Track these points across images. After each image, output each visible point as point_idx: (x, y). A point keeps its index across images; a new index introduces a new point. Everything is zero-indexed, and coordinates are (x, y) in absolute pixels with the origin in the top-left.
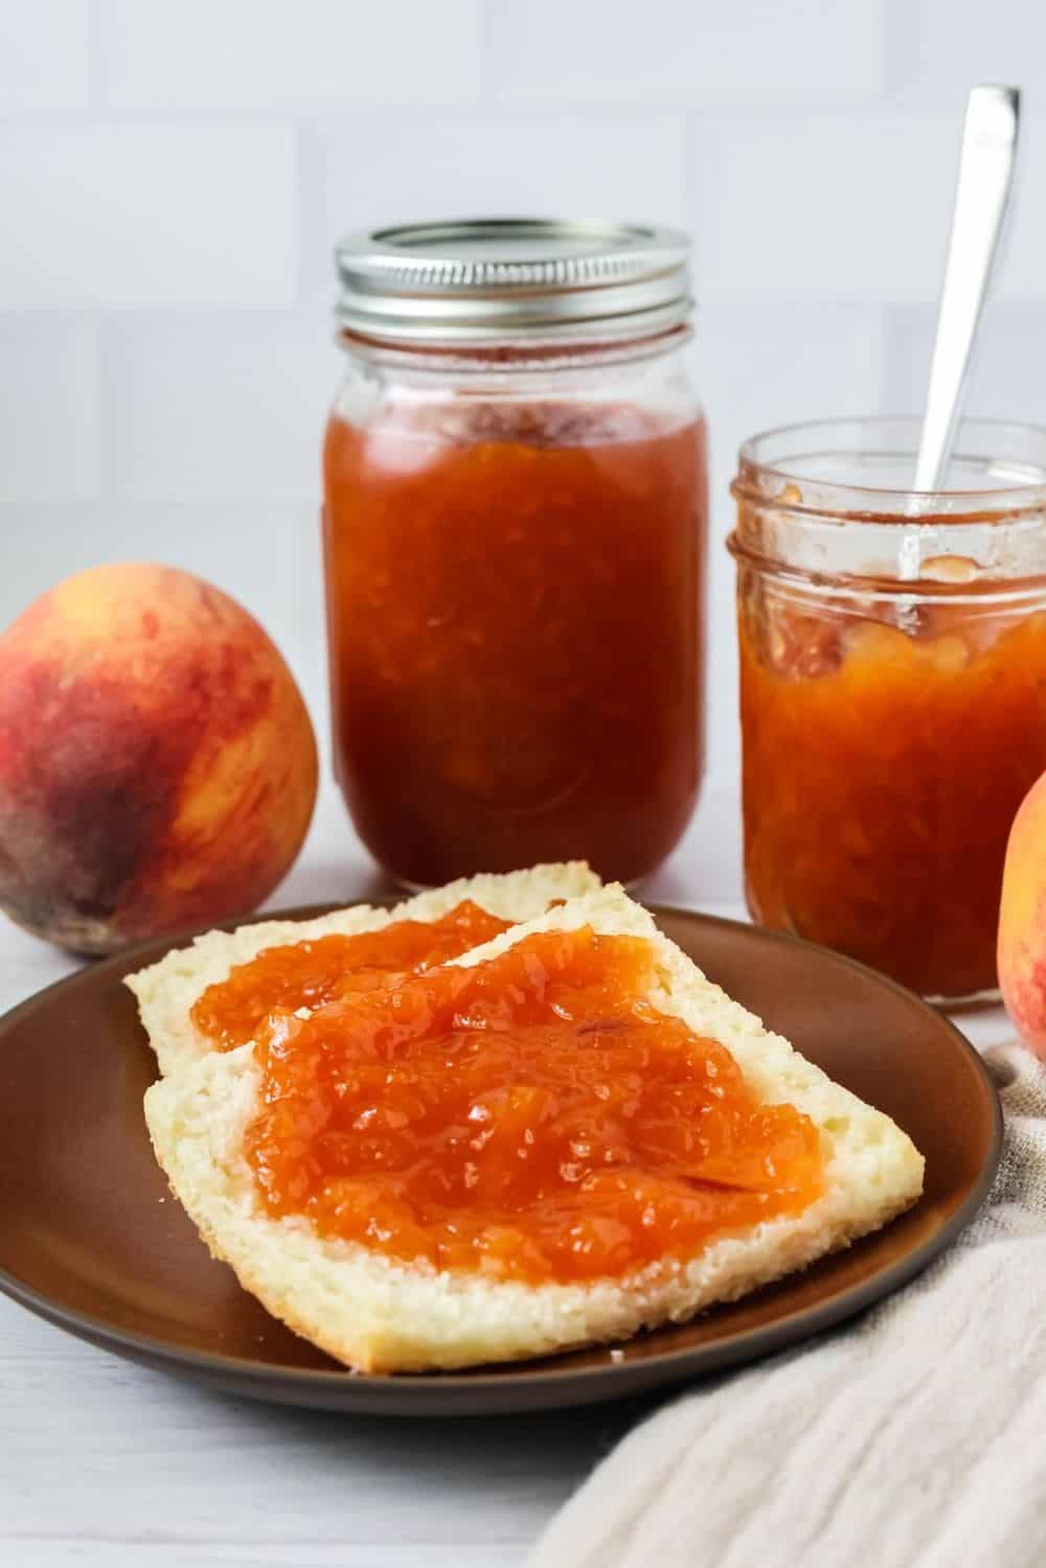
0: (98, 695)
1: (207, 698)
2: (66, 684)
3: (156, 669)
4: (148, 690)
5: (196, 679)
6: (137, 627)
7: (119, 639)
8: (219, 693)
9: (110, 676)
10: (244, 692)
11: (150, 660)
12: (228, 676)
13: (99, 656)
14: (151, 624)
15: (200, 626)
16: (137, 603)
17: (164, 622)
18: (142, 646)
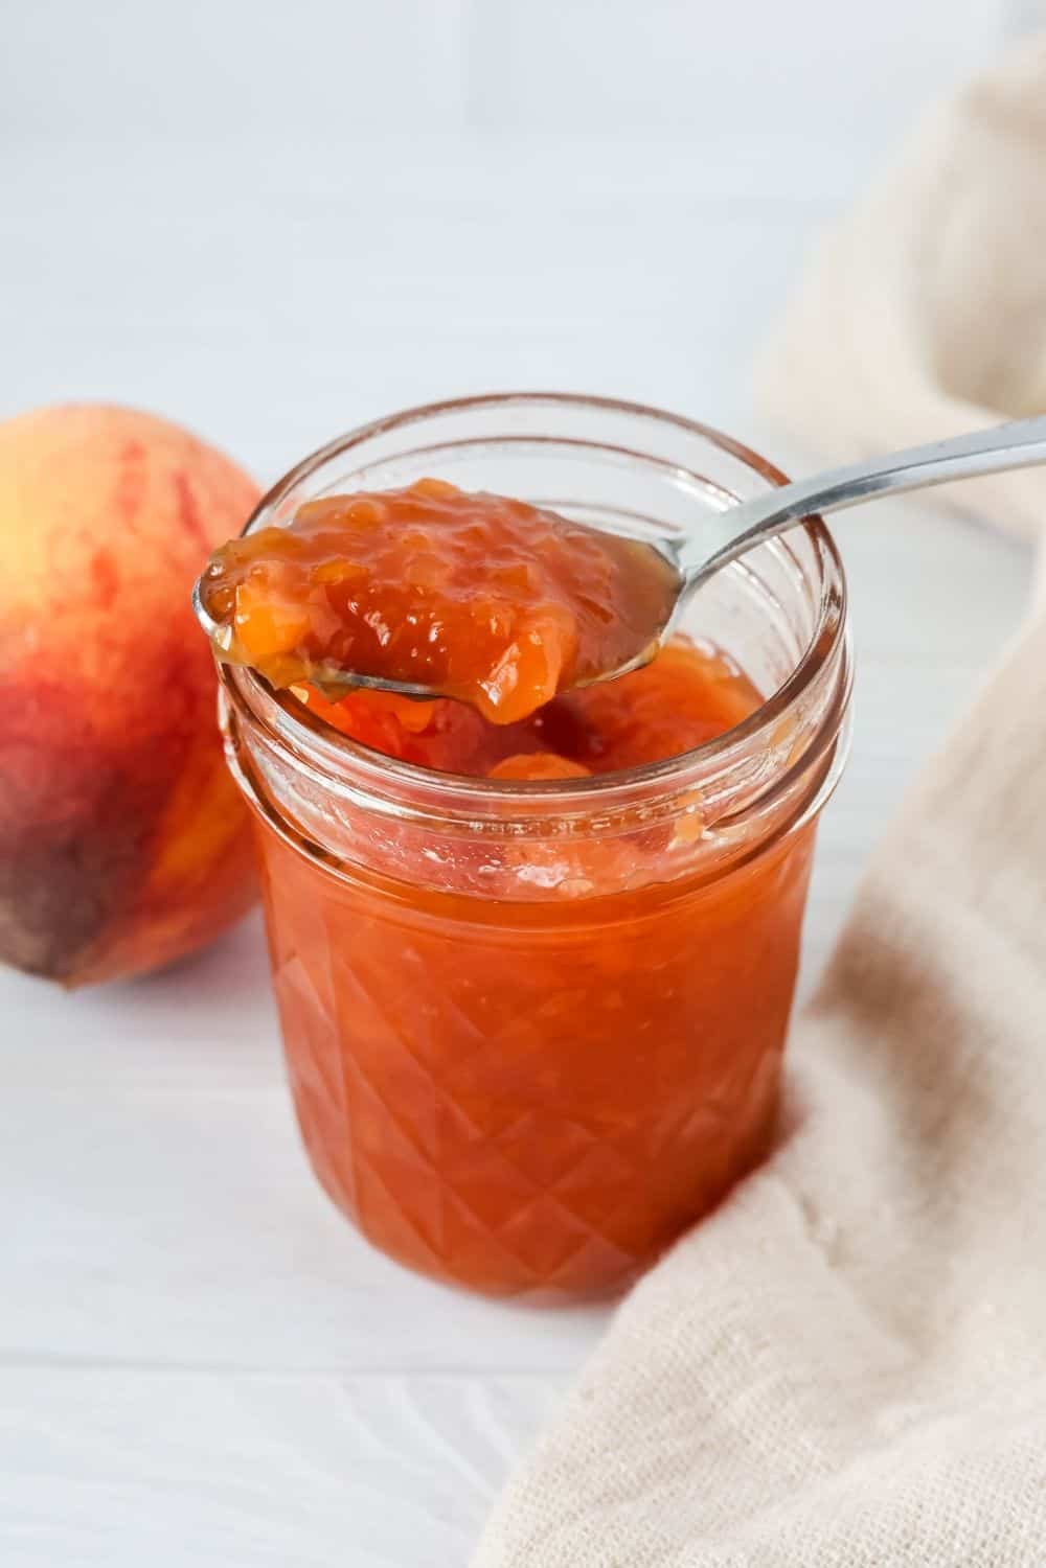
0: (32, 706)
3: (116, 660)
4: (106, 697)
6: (85, 585)
7: (59, 609)
9: (50, 676)
11: (107, 644)
13: (31, 638)
14: (104, 570)
16: (85, 536)
17: (125, 573)
18: (94, 620)
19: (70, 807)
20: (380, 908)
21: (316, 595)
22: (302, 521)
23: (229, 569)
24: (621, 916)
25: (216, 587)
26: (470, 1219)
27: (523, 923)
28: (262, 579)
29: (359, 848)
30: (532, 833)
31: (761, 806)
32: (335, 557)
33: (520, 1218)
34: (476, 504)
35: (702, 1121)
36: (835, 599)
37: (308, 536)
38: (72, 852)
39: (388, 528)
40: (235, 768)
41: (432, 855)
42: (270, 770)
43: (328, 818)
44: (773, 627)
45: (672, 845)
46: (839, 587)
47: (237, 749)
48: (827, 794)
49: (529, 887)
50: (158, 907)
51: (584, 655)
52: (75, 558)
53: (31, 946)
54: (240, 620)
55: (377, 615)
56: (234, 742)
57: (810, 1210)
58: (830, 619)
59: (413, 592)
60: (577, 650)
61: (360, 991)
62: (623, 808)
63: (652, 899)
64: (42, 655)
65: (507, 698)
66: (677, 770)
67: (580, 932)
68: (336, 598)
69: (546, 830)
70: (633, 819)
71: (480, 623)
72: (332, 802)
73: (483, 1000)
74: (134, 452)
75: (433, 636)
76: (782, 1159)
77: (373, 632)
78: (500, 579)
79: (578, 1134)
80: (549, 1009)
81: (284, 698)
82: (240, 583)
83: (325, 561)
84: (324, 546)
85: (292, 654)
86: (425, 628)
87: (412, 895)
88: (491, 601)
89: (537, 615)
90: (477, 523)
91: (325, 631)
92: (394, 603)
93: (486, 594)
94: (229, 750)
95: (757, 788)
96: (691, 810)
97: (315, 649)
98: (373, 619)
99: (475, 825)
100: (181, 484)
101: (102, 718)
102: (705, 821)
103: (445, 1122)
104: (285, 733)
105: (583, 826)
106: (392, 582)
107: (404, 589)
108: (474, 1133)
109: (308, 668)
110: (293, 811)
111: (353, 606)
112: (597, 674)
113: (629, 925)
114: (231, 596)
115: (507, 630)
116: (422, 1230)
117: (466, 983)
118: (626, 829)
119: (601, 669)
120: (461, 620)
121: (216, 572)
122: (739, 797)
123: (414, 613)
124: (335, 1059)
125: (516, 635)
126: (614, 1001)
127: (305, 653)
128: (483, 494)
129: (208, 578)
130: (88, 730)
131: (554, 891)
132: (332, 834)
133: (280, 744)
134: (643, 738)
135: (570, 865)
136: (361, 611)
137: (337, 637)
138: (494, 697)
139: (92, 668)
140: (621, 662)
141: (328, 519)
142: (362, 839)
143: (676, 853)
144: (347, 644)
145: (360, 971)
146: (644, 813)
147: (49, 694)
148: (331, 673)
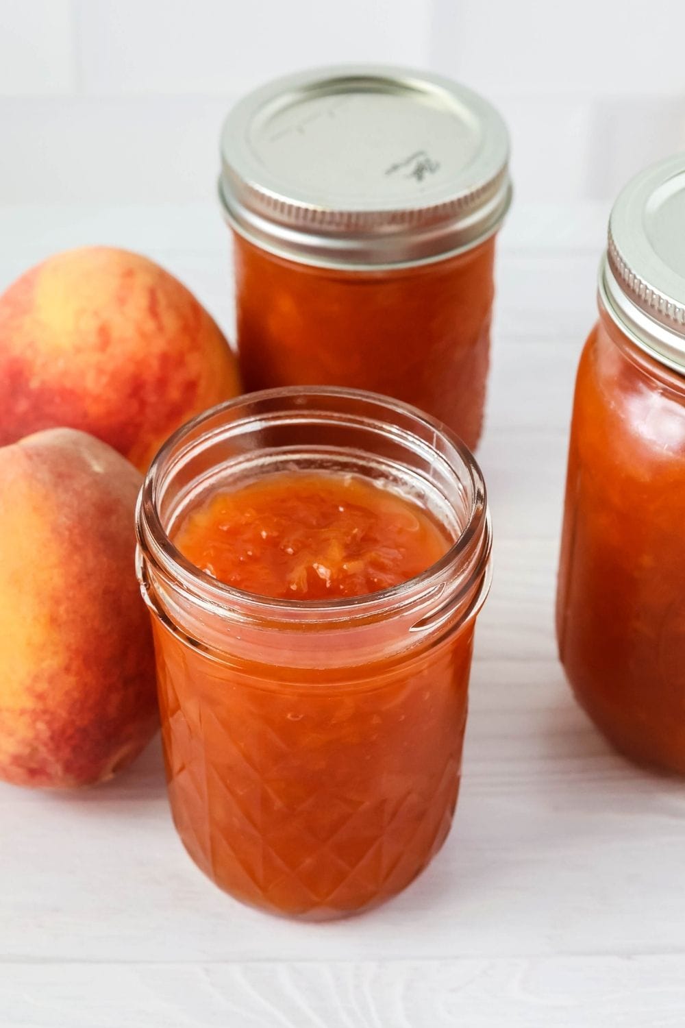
0: (57, 400)
1: (143, 404)
2: (34, 384)
3: (104, 380)
4: (97, 399)
5: (136, 388)
6: (93, 339)
7: (78, 350)
8: (152, 398)
9: (68, 384)
10: (174, 394)
11: (100, 371)
12: (162, 383)
13: (61, 364)
14: (104, 333)
15: (143, 335)
16: (96, 314)
17: (116, 333)
18: (94, 358)
26: (279, 862)
31: (444, 612)
33: (308, 862)
36: (481, 498)
44: (447, 516)
46: (482, 492)
47: (147, 589)
48: (479, 606)
52: (90, 325)
56: (146, 585)
58: (478, 509)
66: (395, 594)
74: (130, 273)
94: (143, 590)
103: (265, 802)
104: (179, 578)
108: (280, 805)
116: (251, 873)
133: (177, 584)
139: (93, 384)
147: (67, 394)
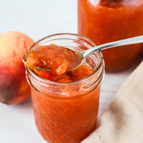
0: (4, 69)
3: (15, 64)
4: (14, 69)
6: (12, 55)
7: (8, 57)
9: (7, 65)
11: (14, 62)
13: (5, 61)
14: (14, 53)
16: (12, 48)
17: (17, 53)
18: (12, 59)
19: (9, 82)
20: (44, 97)
21: (37, 58)
22: (36, 49)
23: (27, 55)
24: (74, 99)
25: (25, 57)
26: (56, 136)
27: (61, 100)
28: (30, 56)
29: (41, 90)
30: (62, 89)
32: (40, 54)
33: (62, 137)
34: (58, 47)
35: (85, 125)
37: (37, 51)
38: (9, 88)
39: (47, 50)
40: (27, 79)
41: (50, 91)
42: (31, 80)
43: (38, 86)
45: (80, 90)
47: (28, 77)
49: (62, 95)
50: (19, 95)
51: (70, 67)
52: (11, 51)
53: (3, 100)
54: (27, 61)
55: (44, 61)
57: (100, 137)
59: (49, 58)
60: (69, 66)
61: (42, 107)
62: (73, 86)
63: (77, 97)
64: (6, 63)
65: (60, 72)
67: (68, 101)
68: (39, 59)
69: (64, 88)
70: (74, 87)
71: (57, 63)
72: (38, 84)
73: (57, 109)
74: (19, 38)
75: (51, 64)
76: (96, 130)
77: (44, 63)
78: (60, 57)
79: (69, 126)
80: (65, 110)
81: (33, 71)
82: (28, 57)
83: (38, 54)
84: (39, 52)
85: (33, 66)
86: (50, 63)
87: (48, 96)
88: (58, 60)
89: (64, 62)
90: (58, 50)
91: (38, 63)
92: (46, 60)
93: (58, 59)
95: (90, 84)
96: (82, 86)
97: (36, 65)
98: (44, 62)
99: (55, 87)
100: (25, 42)
101: (13, 71)
102: (84, 88)
105: (68, 88)
106: (46, 57)
107: (48, 58)
108: (56, 126)
109: (35, 67)
110: (34, 85)
111: (41, 60)
112: (71, 69)
113: (75, 100)
114: (27, 58)
115: (60, 64)
116: (50, 138)
117: (55, 107)
118: (73, 88)
119: (72, 69)
120: (54, 62)
121: (25, 55)
122: (88, 85)
123: (49, 61)
124: (39, 116)
125: (61, 64)
126: (73, 110)
127: (35, 66)
128: (60, 46)
129: (24, 56)
130: (11, 73)
131: (65, 96)
132: (38, 88)
134: (79, 76)
135: (67, 93)
136: (43, 60)
137: (39, 64)
138: (58, 72)
140: (75, 68)
141: (40, 49)
142: (42, 88)
143: (80, 92)
144: (40, 65)
145: (42, 105)
146: (76, 87)
147: (7, 68)
148: (38, 68)
